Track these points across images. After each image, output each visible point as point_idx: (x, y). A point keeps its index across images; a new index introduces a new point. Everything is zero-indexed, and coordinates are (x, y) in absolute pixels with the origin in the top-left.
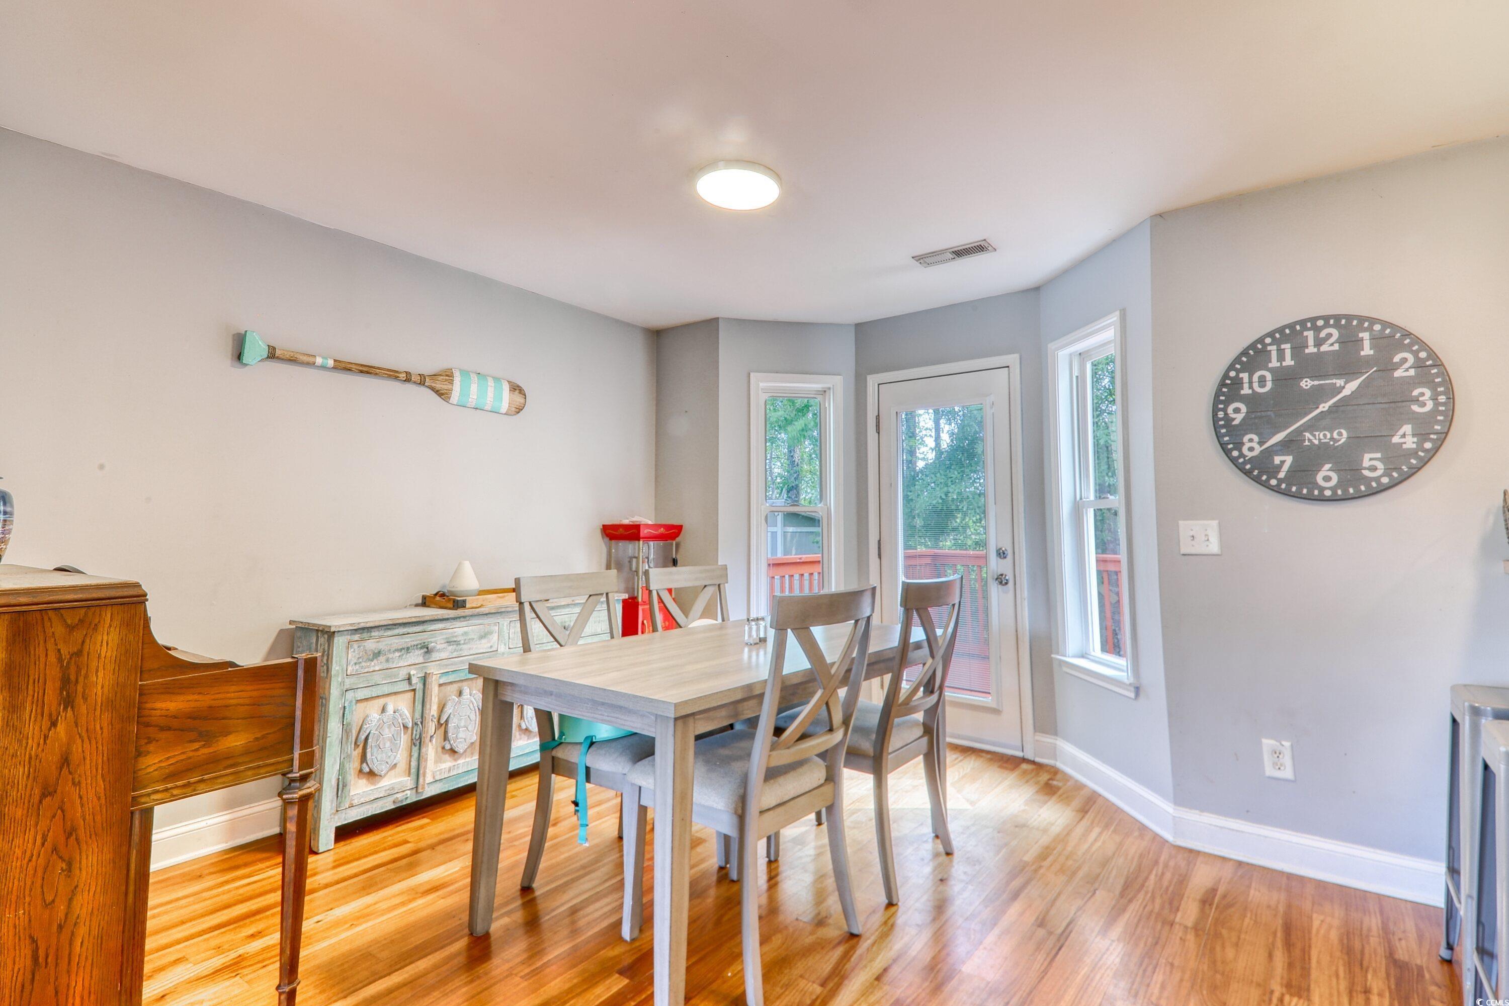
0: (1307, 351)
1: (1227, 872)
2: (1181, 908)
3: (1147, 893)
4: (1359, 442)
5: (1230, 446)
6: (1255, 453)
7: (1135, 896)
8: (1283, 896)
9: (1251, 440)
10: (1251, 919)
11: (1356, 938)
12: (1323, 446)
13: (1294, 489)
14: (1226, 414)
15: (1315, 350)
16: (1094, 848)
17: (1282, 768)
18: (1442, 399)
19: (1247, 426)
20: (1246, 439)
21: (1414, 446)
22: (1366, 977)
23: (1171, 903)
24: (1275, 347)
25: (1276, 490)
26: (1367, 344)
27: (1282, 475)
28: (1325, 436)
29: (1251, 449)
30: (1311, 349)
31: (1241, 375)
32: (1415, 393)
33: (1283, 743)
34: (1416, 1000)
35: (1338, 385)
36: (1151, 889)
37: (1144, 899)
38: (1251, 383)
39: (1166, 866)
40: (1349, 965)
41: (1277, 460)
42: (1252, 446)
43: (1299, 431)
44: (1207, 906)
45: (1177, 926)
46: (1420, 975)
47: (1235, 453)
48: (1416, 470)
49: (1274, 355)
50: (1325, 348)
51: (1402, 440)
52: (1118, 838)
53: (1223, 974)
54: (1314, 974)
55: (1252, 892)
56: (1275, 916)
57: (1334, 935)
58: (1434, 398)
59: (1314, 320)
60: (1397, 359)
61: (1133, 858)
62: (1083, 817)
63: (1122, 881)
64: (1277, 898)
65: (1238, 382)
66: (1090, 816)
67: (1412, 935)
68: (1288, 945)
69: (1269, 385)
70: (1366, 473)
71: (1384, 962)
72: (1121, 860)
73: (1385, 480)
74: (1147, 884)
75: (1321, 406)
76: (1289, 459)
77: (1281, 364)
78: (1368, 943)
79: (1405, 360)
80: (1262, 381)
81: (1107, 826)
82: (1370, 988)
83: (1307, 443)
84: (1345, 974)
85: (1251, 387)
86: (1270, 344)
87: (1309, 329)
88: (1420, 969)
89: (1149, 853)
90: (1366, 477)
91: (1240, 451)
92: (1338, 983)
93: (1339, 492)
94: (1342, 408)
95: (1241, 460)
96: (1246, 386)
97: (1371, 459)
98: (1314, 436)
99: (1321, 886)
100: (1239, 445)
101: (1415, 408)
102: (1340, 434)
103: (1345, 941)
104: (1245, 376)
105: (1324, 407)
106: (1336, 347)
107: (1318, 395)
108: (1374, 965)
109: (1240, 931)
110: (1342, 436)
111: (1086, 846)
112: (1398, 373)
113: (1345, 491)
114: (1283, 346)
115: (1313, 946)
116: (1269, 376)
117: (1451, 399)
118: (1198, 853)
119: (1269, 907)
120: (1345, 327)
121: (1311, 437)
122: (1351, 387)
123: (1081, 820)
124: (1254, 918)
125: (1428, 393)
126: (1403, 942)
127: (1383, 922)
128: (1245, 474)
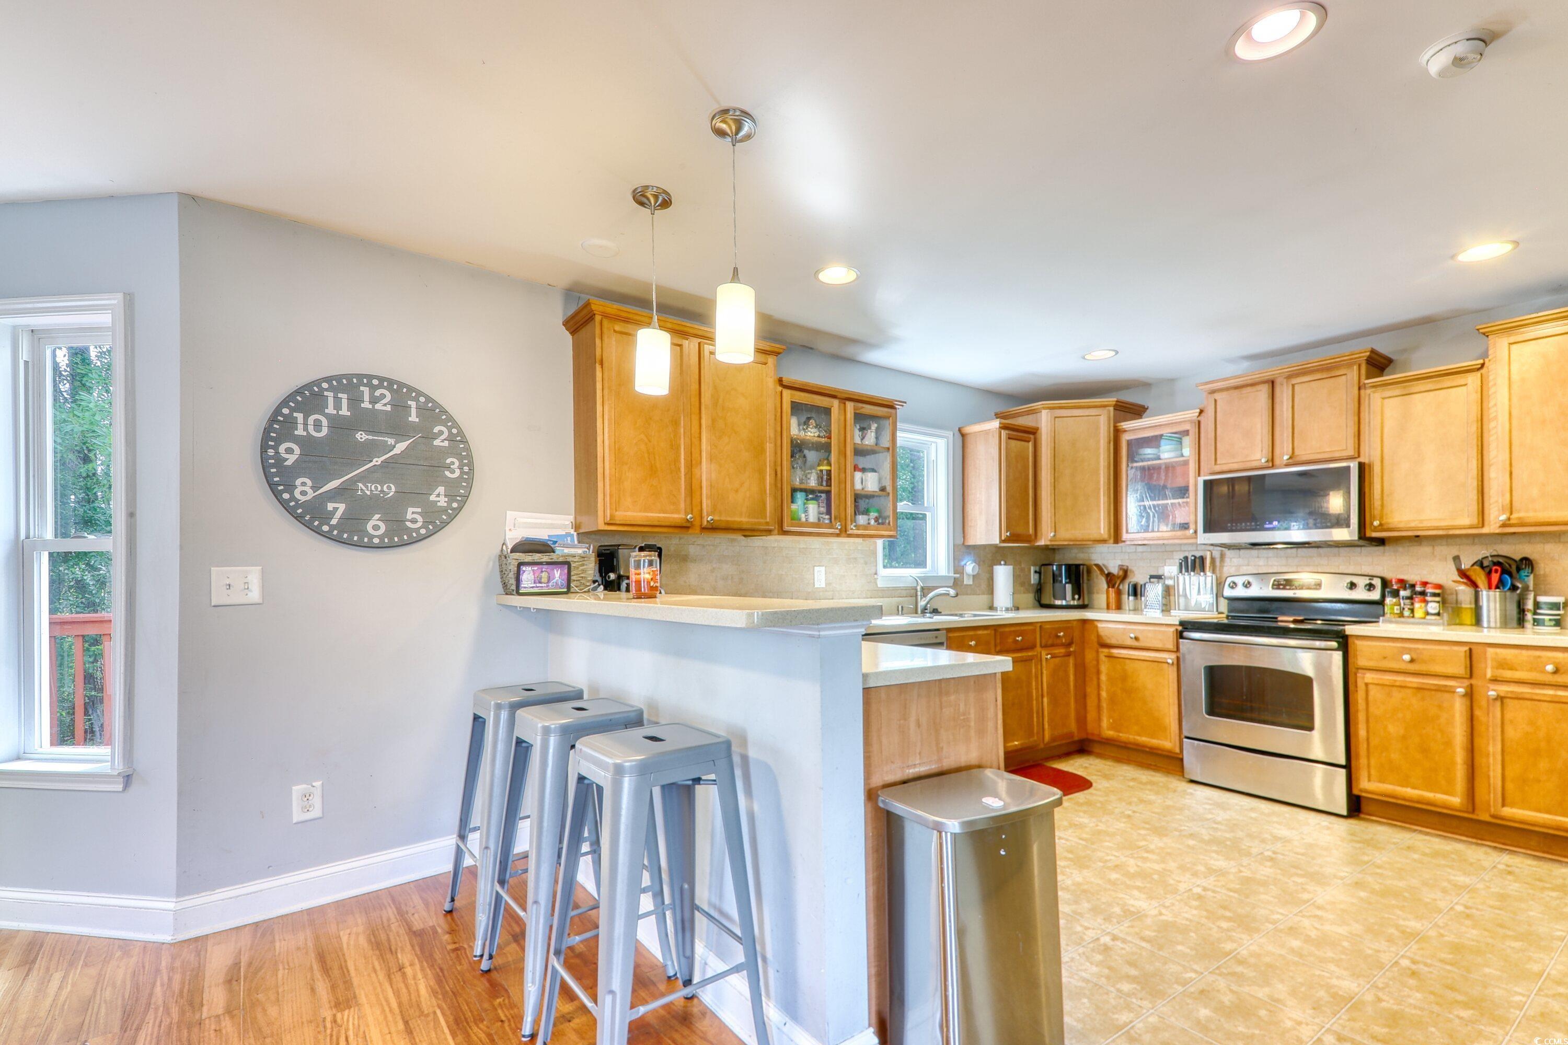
0: (363, 405)
1: (245, 940)
2: (205, 1002)
3: (156, 1009)
4: (405, 497)
5: (281, 488)
6: (308, 498)
7: (143, 1020)
8: (309, 932)
9: (304, 484)
10: (284, 969)
11: (380, 931)
12: (373, 497)
13: (345, 536)
14: (277, 453)
15: (370, 406)
16: (62, 998)
17: (310, 809)
18: (466, 469)
19: (299, 469)
20: (298, 482)
21: (445, 504)
22: (397, 958)
23: (191, 1004)
24: (331, 394)
25: (327, 536)
26: (414, 411)
27: (334, 522)
28: (376, 488)
29: (304, 493)
30: (366, 405)
31: (295, 414)
32: (448, 461)
33: (314, 784)
34: (438, 953)
35: (389, 443)
36: (160, 1002)
37: (155, 1018)
38: (305, 424)
39: (172, 969)
40: (382, 957)
41: (330, 506)
42: (304, 489)
43: (354, 481)
44: (234, 983)
45: (207, 1021)
46: (435, 932)
47: (286, 496)
48: (445, 524)
49: (331, 401)
50: (378, 406)
51: (438, 499)
52: (93, 971)
53: (272, 1036)
54: (356, 981)
55: (277, 945)
56: (307, 953)
57: (362, 940)
58: (461, 468)
59: (370, 377)
60: (436, 430)
61: (124, 982)
62: (30, 970)
63: (119, 1014)
64: (304, 937)
65: (290, 423)
66: (40, 963)
67: (420, 905)
68: (326, 970)
69: (325, 431)
70: (408, 524)
71: (407, 938)
72: (108, 994)
73: (423, 531)
74: (153, 1001)
75: (375, 460)
76: (342, 507)
77: (338, 412)
78: (391, 931)
79: (441, 433)
80: (318, 425)
81: (72, 964)
82: (403, 964)
83: (359, 493)
84: (380, 965)
85: (306, 429)
86: (326, 390)
87: (365, 385)
88: (433, 928)
89: (144, 967)
90: (408, 528)
91: (292, 494)
92: (377, 976)
93: (386, 540)
94: (391, 465)
95: (292, 504)
96: (300, 427)
97: (413, 513)
98: (367, 487)
99: (340, 905)
100: (290, 488)
101: (447, 473)
102: (389, 488)
103: (373, 940)
104: (300, 416)
105: (377, 461)
106: (388, 408)
107: (370, 450)
108: (400, 945)
109: (277, 986)
110: (391, 490)
111: (49, 1001)
112: (437, 442)
113: (391, 539)
114: (340, 395)
115: (347, 958)
116: (325, 422)
117: (472, 469)
118: (207, 936)
119: (298, 949)
120: (396, 391)
121: (364, 488)
122: (401, 447)
123: (27, 975)
124: (287, 967)
125: (457, 463)
126: (416, 915)
127: (397, 908)
128: (296, 518)
